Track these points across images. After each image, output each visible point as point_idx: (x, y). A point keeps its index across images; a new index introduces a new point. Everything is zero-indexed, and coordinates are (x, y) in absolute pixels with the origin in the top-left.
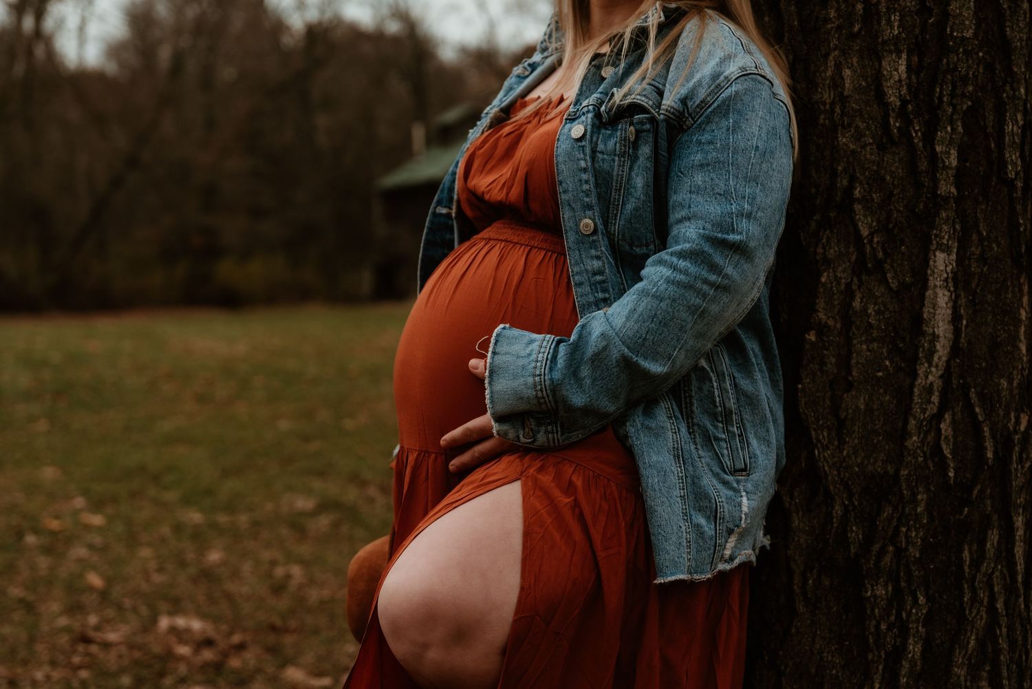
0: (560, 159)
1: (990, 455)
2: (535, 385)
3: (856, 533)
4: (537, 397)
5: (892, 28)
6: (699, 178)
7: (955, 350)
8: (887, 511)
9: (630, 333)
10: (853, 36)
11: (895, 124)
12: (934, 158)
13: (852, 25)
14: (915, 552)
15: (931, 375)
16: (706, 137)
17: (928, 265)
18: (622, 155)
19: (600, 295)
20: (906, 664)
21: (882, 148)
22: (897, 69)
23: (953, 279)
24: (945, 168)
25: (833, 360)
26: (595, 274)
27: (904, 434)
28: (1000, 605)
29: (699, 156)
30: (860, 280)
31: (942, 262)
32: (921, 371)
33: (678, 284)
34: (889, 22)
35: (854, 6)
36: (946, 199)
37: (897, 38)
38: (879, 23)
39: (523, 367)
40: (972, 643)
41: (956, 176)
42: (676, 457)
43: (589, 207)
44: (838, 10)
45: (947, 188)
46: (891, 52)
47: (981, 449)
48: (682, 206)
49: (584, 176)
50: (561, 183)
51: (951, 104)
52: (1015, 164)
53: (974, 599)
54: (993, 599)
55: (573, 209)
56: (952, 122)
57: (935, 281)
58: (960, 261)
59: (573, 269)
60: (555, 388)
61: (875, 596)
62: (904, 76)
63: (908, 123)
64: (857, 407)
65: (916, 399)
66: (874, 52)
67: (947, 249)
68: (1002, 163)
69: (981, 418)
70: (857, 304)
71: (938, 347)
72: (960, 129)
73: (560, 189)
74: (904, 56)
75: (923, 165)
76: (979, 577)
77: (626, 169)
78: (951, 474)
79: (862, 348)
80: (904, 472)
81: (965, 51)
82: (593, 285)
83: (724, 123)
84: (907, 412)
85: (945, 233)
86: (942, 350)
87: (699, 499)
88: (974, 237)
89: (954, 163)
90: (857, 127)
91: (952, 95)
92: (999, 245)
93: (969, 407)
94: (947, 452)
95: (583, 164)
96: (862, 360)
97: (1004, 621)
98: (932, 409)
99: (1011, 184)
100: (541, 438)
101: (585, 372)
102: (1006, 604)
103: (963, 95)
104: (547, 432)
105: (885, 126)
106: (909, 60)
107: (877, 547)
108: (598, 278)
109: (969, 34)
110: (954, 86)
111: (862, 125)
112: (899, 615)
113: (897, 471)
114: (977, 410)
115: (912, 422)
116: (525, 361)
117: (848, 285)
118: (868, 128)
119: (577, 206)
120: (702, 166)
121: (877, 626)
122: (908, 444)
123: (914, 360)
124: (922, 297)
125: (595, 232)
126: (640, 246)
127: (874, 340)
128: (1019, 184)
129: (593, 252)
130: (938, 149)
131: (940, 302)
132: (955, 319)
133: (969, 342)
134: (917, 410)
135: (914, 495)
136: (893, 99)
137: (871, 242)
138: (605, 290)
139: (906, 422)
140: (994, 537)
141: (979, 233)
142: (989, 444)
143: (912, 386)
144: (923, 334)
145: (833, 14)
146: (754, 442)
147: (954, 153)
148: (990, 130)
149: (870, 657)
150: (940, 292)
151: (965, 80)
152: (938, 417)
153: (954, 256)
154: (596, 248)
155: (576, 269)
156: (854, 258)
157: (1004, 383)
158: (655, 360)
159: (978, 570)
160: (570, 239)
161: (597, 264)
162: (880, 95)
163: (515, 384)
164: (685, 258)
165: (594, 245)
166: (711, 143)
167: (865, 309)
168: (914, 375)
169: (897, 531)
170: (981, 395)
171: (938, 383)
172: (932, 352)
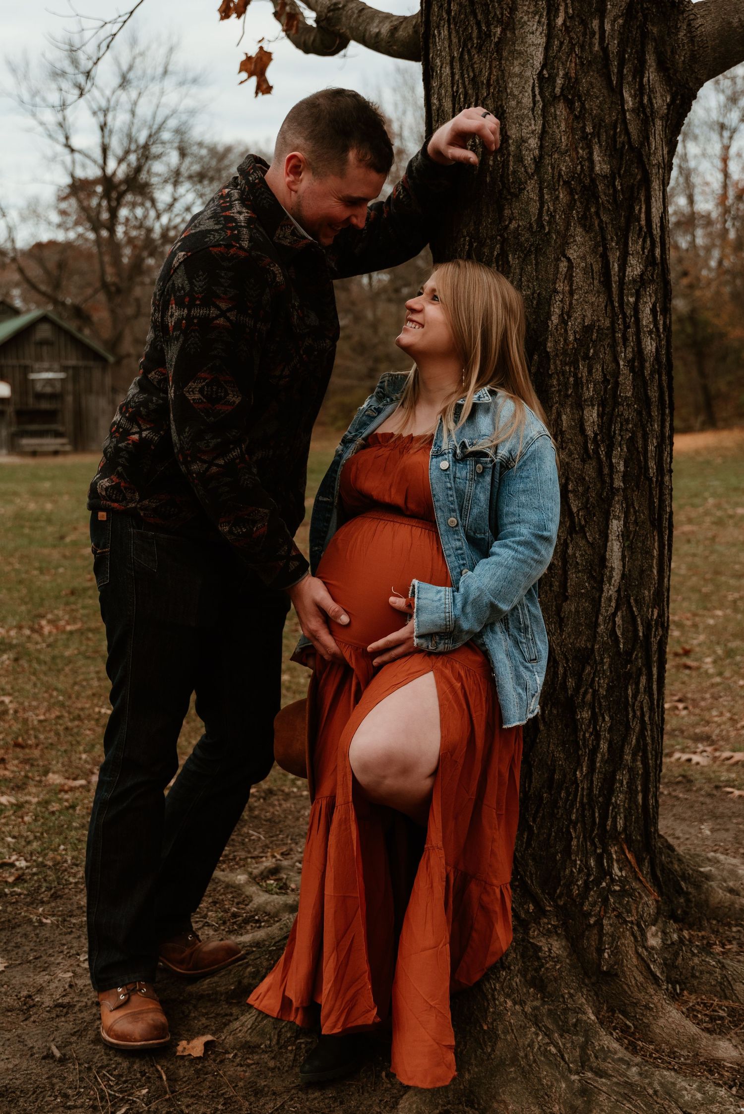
0: (434, 481)
1: (641, 634)
2: (446, 618)
3: (571, 683)
4: (446, 625)
5: (589, 392)
6: (523, 498)
7: (623, 576)
8: (588, 669)
9: (493, 588)
10: (567, 396)
11: (591, 447)
12: (611, 466)
13: (567, 390)
14: (603, 692)
15: (610, 590)
16: (524, 474)
17: (608, 528)
18: (471, 480)
19: (461, 562)
20: (599, 756)
21: (584, 461)
22: (592, 415)
23: (622, 535)
24: (617, 472)
25: (557, 584)
26: (457, 549)
27: (596, 625)
28: (647, 719)
29: (522, 486)
30: (571, 537)
31: (616, 526)
32: (605, 588)
33: (519, 560)
34: (588, 388)
35: (568, 379)
36: (618, 490)
37: (592, 397)
38: (582, 389)
39: (437, 607)
40: (634, 741)
41: (623, 477)
42: (507, 655)
43: (454, 511)
44: (558, 380)
45: (618, 483)
46: (588, 405)
47: (636, 631)
48: (513, 514)
49: (450, 493)
50: (434, 495)
51: (620, 435)
52: (652, 468)
53: (634, 716)
54: (643, 715)
55: (443, 511)
56: (620, 446)
57: (612, 537)
58: (625, 525)
59: (445, 547)
60: (456, 620)
61: (582, 718)
62: (596, 419)
63: (597, 446)
64: (571, 611)
65: (603, 605)
66: (579, 405)
67: (619, 519)
68: (647, 468)
69: (636, 614)
70: (570, 551)
71: (614, 574)
72: (625, 449)
73: (434, 499)
74: (596, 408)
75: (606, 471)
76: (637, 703)
77: (473, 488)
78: (621, 646)
79: (573, 576)
80: (597, 647)
81: (627, 405)
82: (457, 556)
83: (533, 466)
84: (597, 612)
85: (617, 509)
86: (617, 576)
87: (518, 677)
88: (632, 510)
89: (622, 469)
90: (569, 449)
91: (621, 430)
92: (644, 514)
93: (630, 607)
94: (619, 634)
95: (449, 485)
96: (573, 583)
97: (649, 727)
98: (611, 610)
99: (650, 480)
100: (441, 647)
101: (469, 609)
102: (650, 717)
103: (627, 430)
104: (445, 643)
105: (586, 448)
106: (598, 410)
107: (583, 690)
108: (460, 552)
109: (629, 394)
110: (622, 425)
111: (572, 448)
112: (594, 728)
113: (593, 646)
114: (634, 609)
115: (601, 618)
116: (438, 604)
117: (565, 540)
118: (576, 449)
119: (446, 510)
120: (524, 491)
121: (584, 735)
122: (599, 630)
123: (601, 582)
124: (605, 546)
125: (457, 525)
126: (480, 533)
127: (579, 571)
128: (654, 479)
129: (456, 537)
130: (614, 461)
131: (615, 548)
132: (623, 558)
133: (630, 571)
134: (603, 611)
135: (602, 659)
136: (590, 433)
137: (578, 515)
138: (463, 559)
139: (597, 618)
140: (643, 680)
141: (634, 508)
142: (640, 628)
143: (600, 597)
144: (606, 567)
145: (555, 382)
146: (538, 642)
147: (622, 463)
148: (640, 449)
149: (580, 752)
150: (615, 543)
151: (627, 421)
152: (614, 615)
153: (622, 522)
154: (457, 534)
155: (446, 547)
156: (568, 525)
157: (646, 593)
158: (504, 603)
159: (636, 700)
160: (442, 529)
161: (458, 544)
162: (582, 430)
163: (433, 617)
164: (521, 545)
165: (456, 532)
166: (528, 477)
167: (574, 554)
168: (602, 591)
169: (593, 680)
170: (636, 601)
171: (614, 596)
172: (611, 578)
